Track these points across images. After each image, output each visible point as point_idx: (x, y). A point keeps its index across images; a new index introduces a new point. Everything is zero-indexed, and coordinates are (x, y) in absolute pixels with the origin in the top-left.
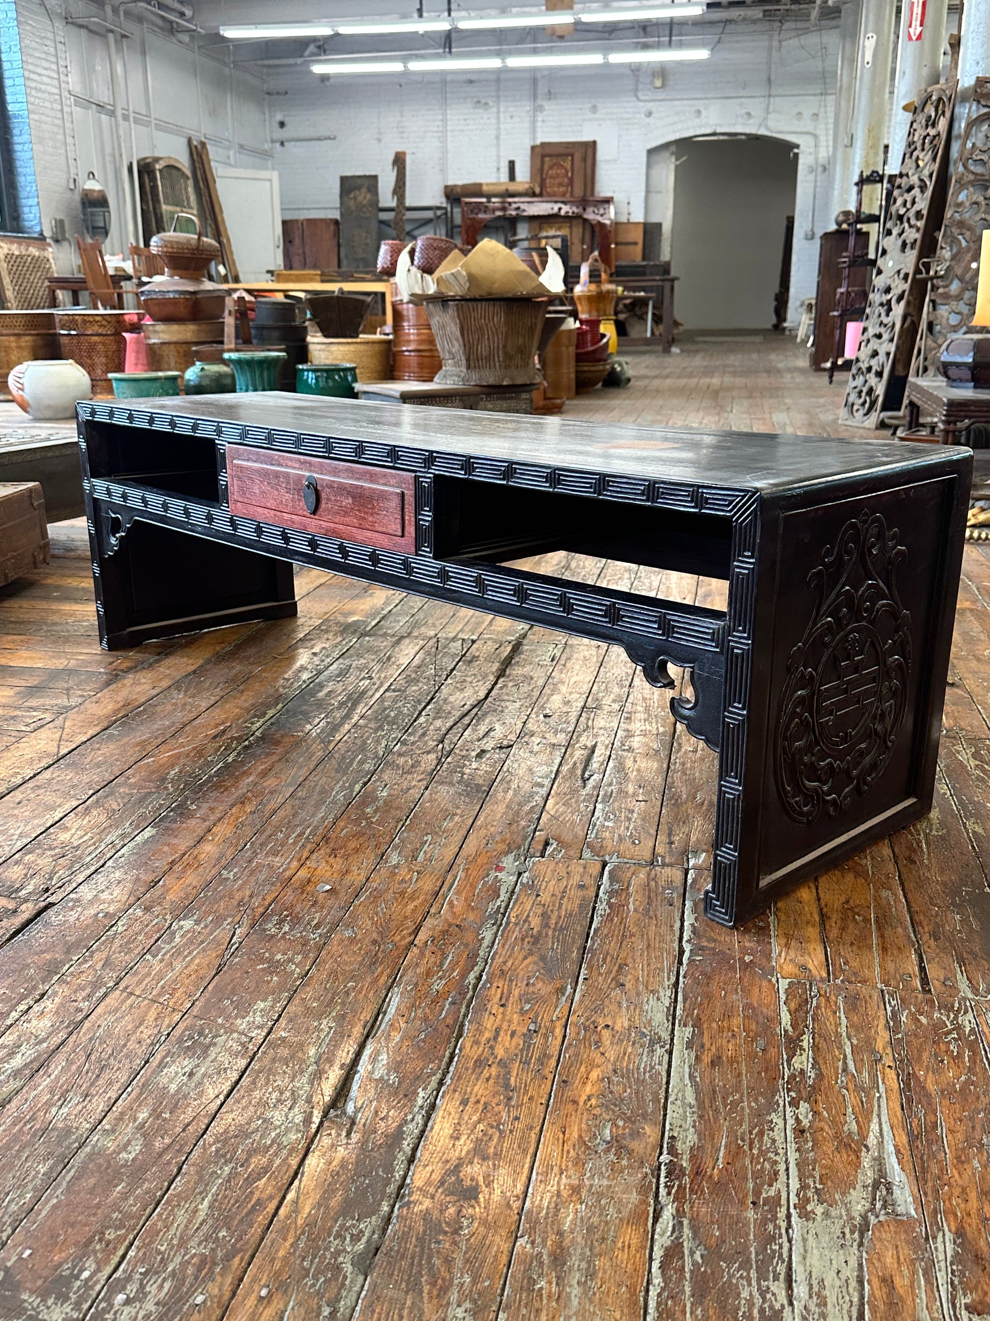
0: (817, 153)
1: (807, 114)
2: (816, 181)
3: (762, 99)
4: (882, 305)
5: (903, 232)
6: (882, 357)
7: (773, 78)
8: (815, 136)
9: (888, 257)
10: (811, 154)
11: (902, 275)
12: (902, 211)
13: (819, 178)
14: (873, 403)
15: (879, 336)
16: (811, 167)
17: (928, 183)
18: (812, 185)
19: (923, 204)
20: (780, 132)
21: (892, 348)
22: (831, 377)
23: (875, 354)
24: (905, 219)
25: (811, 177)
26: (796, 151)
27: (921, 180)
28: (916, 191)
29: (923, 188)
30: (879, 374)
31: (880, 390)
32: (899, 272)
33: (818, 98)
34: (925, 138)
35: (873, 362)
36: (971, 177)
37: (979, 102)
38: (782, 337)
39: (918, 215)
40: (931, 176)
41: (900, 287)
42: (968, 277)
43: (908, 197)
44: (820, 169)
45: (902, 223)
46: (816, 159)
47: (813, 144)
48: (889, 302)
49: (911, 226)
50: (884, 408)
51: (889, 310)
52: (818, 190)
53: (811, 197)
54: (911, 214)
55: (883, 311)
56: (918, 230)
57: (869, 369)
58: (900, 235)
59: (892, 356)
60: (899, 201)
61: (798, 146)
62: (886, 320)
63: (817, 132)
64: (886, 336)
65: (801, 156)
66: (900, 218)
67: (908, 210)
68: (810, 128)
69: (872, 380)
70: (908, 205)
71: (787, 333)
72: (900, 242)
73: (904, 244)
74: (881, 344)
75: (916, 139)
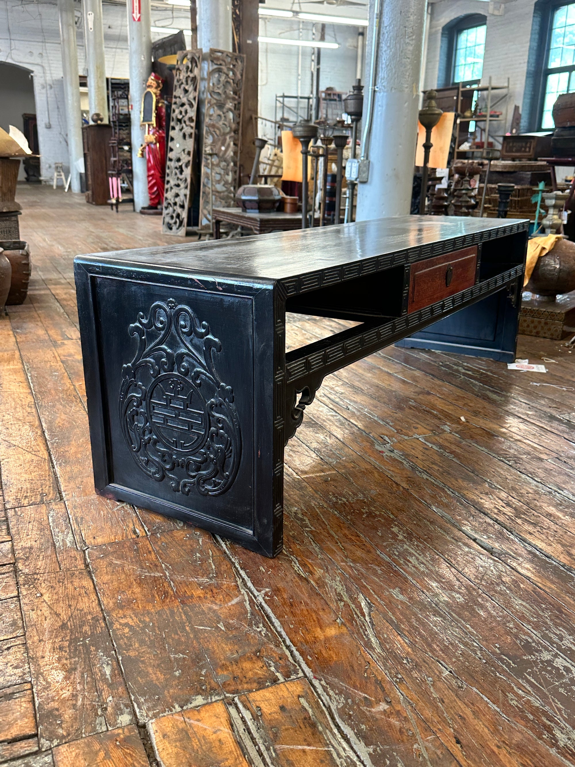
0: (45, 77)
1: (36, 52)
2: (47, 94)
3: (6, 41)
4: (176, 168)
5: (182, 128)
6: (182, 197)
7: (11, 29)
8: (43, 67)
9: (175, 142)
10: (41, 77)
11: (186, 152)
12: (180, 117)
13: (48, 92)
14: (181, 223)
15: (178, 186)
16: (42, 85)
17: (193, 103)
18: (45, 95)
19: (192, 113)
20: (21, 62)
21: (188, 192)
22: (117, 208)
23: (177, 195)
24: (183, 122)
25: (44, 91)
26: (32, 74)
27: (189, 101)
28: (187, 107)
29: (191, 105)
30: (182, 207)
31: (184, 215)
32: (184, 150)
33: (40, 44)
34: (187, 78)
35: (177, 200)
36: (215, 101)
37: (212, 61)
38: (40, 186)
39: (191, 120)
40: (195, 99)
41: (185, 158)
42: (221, 154)
43: (183, 109)
44: (48, 87)
45: (181, 123)
46: (45, 80)
47: (41, 71)
48: (181, 167)
49: (187, 126)
50: (189, 224)
51: (181, 172)
52: (49, 99)
53: (46, 103)
54: (186, 118)
55: (178, 172)
56: (192, 127)
57: (175, 204)
58: (181, 130)
59: (188, 196)
60: (177, 111)
61: (32, 72)
62: (181, 177)
63: (44, 65)
64: (182, 185)
65: (35, 78)
66: (179, 121)
67: (183, 117)
68: (38, 61)
69: (179, 210)
70: (183, 114)
71: (43, 183)
72: (181, 134)
73: (184, 136)
74: (180, 190)
75: (181, 77)
